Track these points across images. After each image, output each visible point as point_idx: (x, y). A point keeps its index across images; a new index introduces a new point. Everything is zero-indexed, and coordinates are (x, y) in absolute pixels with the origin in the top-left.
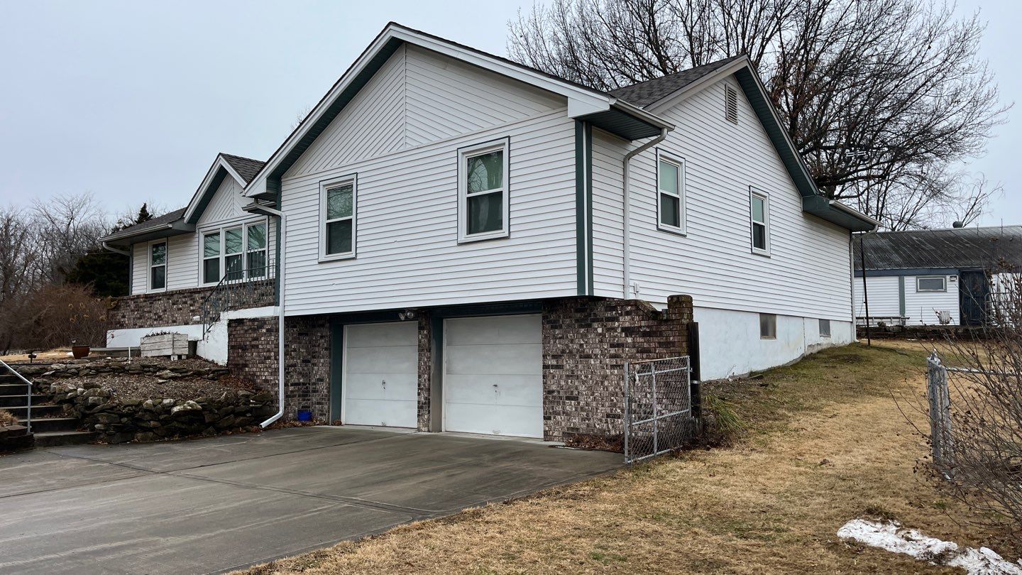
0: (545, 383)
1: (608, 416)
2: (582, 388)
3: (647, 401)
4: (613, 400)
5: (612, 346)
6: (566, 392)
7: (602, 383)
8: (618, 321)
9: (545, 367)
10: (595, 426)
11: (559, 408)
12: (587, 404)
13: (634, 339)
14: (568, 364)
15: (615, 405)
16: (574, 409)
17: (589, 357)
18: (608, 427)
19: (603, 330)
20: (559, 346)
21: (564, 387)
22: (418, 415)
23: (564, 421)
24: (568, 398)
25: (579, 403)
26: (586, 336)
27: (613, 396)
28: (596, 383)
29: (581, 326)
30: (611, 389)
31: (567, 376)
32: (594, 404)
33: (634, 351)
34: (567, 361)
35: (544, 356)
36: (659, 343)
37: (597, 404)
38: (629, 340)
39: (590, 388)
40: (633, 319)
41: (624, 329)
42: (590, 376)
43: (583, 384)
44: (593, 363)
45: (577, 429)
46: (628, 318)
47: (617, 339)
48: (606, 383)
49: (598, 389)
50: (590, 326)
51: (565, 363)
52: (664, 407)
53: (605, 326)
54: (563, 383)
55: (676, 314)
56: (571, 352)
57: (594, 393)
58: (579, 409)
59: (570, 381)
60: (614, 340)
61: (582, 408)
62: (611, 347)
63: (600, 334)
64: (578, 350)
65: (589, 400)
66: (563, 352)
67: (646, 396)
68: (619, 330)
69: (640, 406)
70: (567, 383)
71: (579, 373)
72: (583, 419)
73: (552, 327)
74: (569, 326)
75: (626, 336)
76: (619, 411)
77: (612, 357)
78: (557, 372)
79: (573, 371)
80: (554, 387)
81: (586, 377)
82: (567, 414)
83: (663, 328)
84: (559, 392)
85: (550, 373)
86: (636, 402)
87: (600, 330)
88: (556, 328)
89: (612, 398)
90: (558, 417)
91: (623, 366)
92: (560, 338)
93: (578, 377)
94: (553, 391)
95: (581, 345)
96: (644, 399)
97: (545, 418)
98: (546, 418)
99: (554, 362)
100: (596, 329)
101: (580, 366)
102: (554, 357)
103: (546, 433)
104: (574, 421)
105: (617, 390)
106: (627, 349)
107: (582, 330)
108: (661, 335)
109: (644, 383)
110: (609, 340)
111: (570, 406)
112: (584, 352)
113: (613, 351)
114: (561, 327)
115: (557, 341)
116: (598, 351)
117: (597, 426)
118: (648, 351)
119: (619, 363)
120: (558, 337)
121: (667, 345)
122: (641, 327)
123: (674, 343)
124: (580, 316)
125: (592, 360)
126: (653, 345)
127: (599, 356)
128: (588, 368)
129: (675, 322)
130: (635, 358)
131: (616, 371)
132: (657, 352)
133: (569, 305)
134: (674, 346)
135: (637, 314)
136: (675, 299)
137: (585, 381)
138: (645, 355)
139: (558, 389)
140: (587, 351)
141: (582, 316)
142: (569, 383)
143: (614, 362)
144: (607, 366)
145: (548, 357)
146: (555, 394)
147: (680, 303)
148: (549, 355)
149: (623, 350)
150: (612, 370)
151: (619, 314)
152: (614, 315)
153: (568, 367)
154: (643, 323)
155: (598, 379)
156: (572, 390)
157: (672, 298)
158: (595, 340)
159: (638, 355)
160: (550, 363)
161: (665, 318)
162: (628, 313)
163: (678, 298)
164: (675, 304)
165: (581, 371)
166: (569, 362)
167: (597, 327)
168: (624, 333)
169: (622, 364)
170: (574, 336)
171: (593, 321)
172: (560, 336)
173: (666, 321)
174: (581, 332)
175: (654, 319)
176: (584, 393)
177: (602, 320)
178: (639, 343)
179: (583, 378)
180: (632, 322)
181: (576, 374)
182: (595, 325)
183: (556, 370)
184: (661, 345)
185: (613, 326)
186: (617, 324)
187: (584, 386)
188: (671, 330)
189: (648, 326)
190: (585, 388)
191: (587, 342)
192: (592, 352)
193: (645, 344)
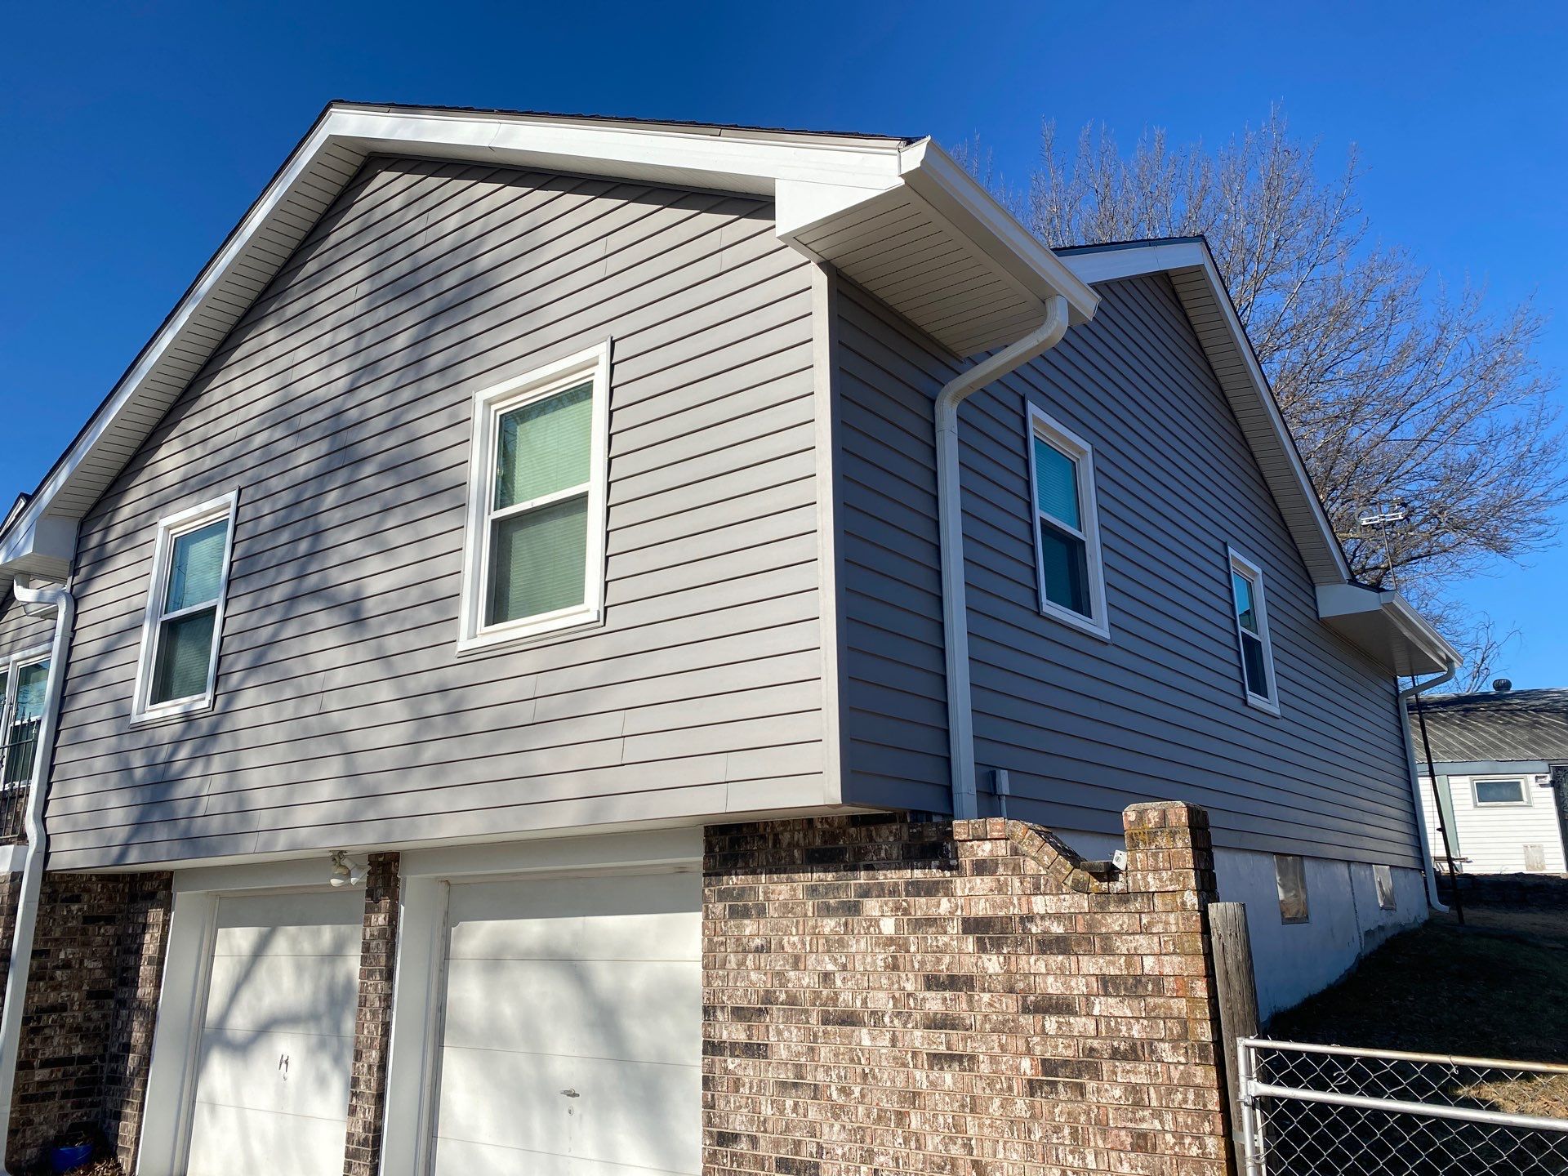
0: (709, 1105)
2: (833, 1134)
5: (932, 983)
6: (777, 1145)
7: (901, 1116)
8: (949, 894)
9: (712, 1048)
13: (1007, 959)
14: (785, 1041)
17: (849, 1019)
19: (898, 926)
20: (754, 976)
21: (771, 1125)
26: (841, 943)
28: (880, 1117)
29: (826, 911)
30: (933, 1143)
31: (783, 1085)
33: (1010, 1004)
34: (779, 1033)
35: (709, 1011)
36: (1102, 978)
38: (993, 964)
39: (857, 1134)
40: (1001, 888)
41: (972, 926)
42: (857, 1090)
43: (836, 1117)
44: (866, 1041)
46: (983, 884)
47: (947, 959)
48: (915, 1121)
50: (853, 909)
51: (773, 1039)
53: (906, 912)
54: (767, 1110)
55: (1156, 870)
56: (792, 1000)
59: (789, 1103)
60: (939, 961)
62: (929, 988)
63: (890, 941)
64: (818, 995)
66: (768, 998)
68: (954, 928)
70: (782, 1112)
71: (821, 1076)
73: (734, 913)
74: (786, 909)
75: (982, 948)
77: (933, 1023)
78: (749, 1070)
79: (799, 1070)
80: (738, 1124)
81: (845, 1091)
83: (1115, 922)
85: (726, 1071)
87: (888, 926)
88: (745, 913)
91: (973, 1058)
92: (759, 950)
93: (816, 1091)
94: (735, 1138)
95: (827, 977)
99: (740, 1034)
100: (874, 922)
101: (824, 1052)
102: (739, 1013)
106: (986, 997)
107: (829, 925)
108: (1108, 951)
109: (1057, 1130)
110: (922, 963)
112: (835, 1001)
113: (935, 1003)
114: (761, 911)
115: (750, 961)
116: (881, 1000)
118: (1061, 1007)
119: (959, 1049)
120: (753, 945)
121: (1132, 986)
122: (1031, 918)
123: (1158, 980)
124: (822, 875)
125: (864, 1031)
126: (1079, 986)
127: (887, 1019)
128: (852, 1060)
129: (1158, 900)
130: (1014, 1031)
131: (948, 1078)
132: (1096, 1012)
133: (786, 838)
134: (1159, 991)
135: (1016, 870)
136: (1153, 816)
137: (842, 1107)
138: (1051, 1023)
139: (753, 1131)
140: (848, 999)
141: (830, 876)
142: (788, 1111)
143: (939, 1041)
144: (915, 1055)
145: (719, 1014)
146: (743, 1146)
147: (1173, 834)
148: (722, 1008)
149: (970, 1000)
150: (935, 1074)
151: (951, 868)
152: (936, 874)
153: (784, 1054)
154: (1040, 904)
155: (885, 1105)
156: (797, 1136)
157: (1141, 814)
158: (874, 962)
159: (1026, 1020)
160: (725, 1037)
161: (1118, 886)
162: (982, 868)
163: (1164, 815)
164: (1152, 835)
165: (828, 1070)
166: (786, 1034)
167: (877, 913)
168: (971, 939)
169: (969, 1051)
170: (804, 944)
171: (866, 893)
172: (758, 942)
173: (1124, 897)
174: (827, 930)
175: (1079, 888)
176: (839, 1152)
177: (894, 892)
178: (1026, 975)
179: (835, 1096)
180: (998, 899)
181: (809, 1079)
182: (872, 906)
183: (744, 1061)
184: (1108, 985)
185: (933, 912)
186: (945, 905)
187: (837, 1127)
188: (1145, 931)
189: (1058, 917)
190: (843, 1136)
191: (844, 968)
192: (865, 1002)
193: (1050, 979)
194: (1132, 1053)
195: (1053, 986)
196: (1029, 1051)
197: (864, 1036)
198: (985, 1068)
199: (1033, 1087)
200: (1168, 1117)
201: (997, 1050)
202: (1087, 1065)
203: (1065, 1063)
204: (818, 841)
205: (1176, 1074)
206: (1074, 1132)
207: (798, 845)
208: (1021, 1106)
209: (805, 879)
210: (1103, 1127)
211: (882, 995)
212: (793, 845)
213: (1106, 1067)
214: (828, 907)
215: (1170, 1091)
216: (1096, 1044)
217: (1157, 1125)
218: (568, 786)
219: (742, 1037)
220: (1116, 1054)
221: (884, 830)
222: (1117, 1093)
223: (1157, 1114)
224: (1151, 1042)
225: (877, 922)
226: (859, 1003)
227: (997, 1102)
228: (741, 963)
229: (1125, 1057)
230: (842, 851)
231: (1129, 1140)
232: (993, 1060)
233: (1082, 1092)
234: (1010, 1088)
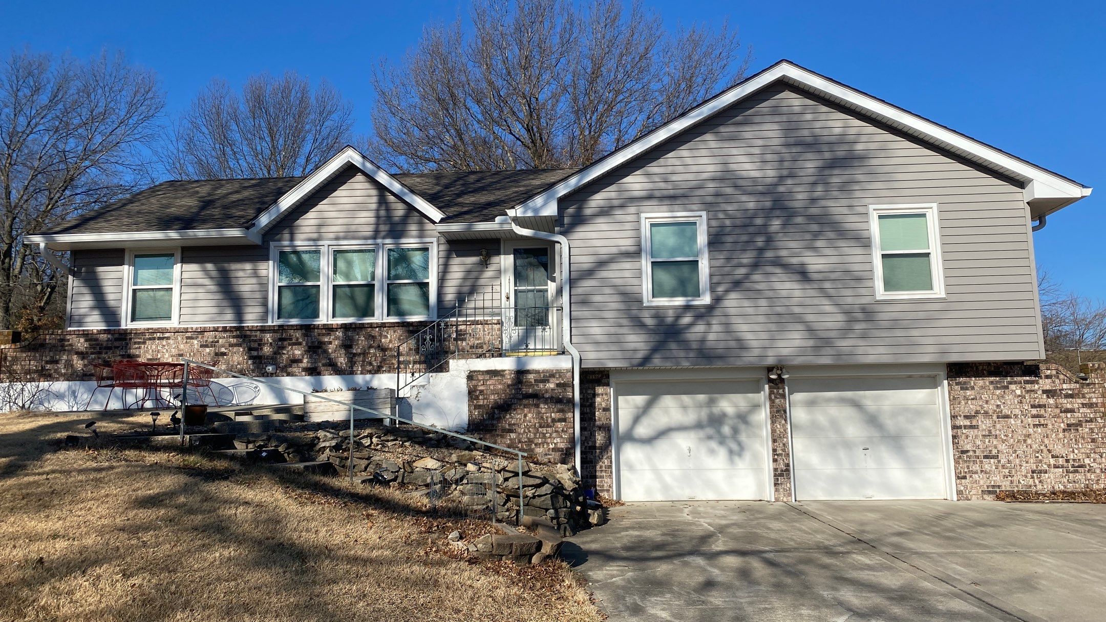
0: (956, 444)
1: (1033, 472)
2: (1002, 447)
3: (1075, 456)
4: (1038, 457)
5: (1033, 406)
6: (983, 452)
7: (1025, 441)
8: (1038, 383)
9: (954, 427)
10: (1019, 482)
11: (976, 467)
12: (1009, 462)
13: (1056, 400)
14: (984, 424)
15: (1041, 461)
16: (994, 467)
17: (1007, 417)
18: (1034, 483)
19: (1022, 392)
20: (971, 406)
21: (981, 447)
22: (775, 484)
23: (983, 478)
24: (986, 457)
25: (999, 462)
26: (1002, 397)
27: (1038, 452)
28: (1018, 442)
29: (997, 388)
30: (1034, 446)
31: (984, 436)
32: (1017, 461)
33: (1058, 411)
34: (982, 422)
35: (953, 417)
36: (1083, 404)
37: (1021, 461)
38: (1051, 401)
39: (1012, 446)
40: (1054, 382)
41: (1044, 392)
42: (1010, 435)
43: (1003, 443)
44: (1013, 422)
45: (999, 487)
46: (1048, 381)
47: (1037, 400)
48: (1029, 441)
49: (1021, 447)
50: (1007, 388)
51: (980, 423)
52: (1092, 460)
53: (1024, 388)
54: (979, 442)
55: (1097, 378)
56: (986, 413)
57: (1016, 451)
58: (1000, 468)
59: (987, 440)
60: (1035, 401)
61: (1003, 466)
62: (1032, 408)
63: (1019, 396)
64: (995, 411)
65: (1011, 458)
66: (977, 412)
67: (1073, 452)
68: (1040, 392)
69: (1067, 461)
70: (984, 443)
71: (998, 432)
72: (1005, 477)
73: (962, 389)
74: (982, 388)
75: (1048, 397)
76: (1045, 466)
77: (1034, 416)
78: (971, 433)
79: (990, 431)
80: (967, 448)
81: (1006, 436)
82: (986, 473)
83: (1086, 391)
84: (975, 452)
85: (963, 433)
86: (1062, 457)
87: (1018, 392)
88: (967, 389)
89: (1037, 455)
90: (975, 476)
91: (1047, 425)
92: (972, 399)
93: (995, 437)
94: (968, 451)
95: (998, 406)
96: (1072, 454)
97: (958, 478)
98: (960, 477)
99: (967, 423)
101: (998, 426)
102: (966, 417)
103: (959, 493)
104: (994, 478)
105: (1042, 447)
106: (1050, 409)
107: (998, 392)
108: (1084, 397)
109: (1071, 440)
110: (1030, 402)
111: (989, 465)
112: (1001, 412)
113: (1034, 411)
114: (973, 388)
115: (969, 402)
116: (1017, 412)
117: (1022, 482)
118: (1072, 411)
119: (1042, 422)
120: (970, 398)
121: (1090, 405)
122: (1063, 390)
123: (1096, 404)
124: (995, 378)
125: (1012, 420)
126: (1076, 406)
127: (1019, 416)
128: (1008, 427)
129: (1097, 386)
130: (1059, 417)
131: (1039, 430)
132: (1081, 412)
133: (981, 368)
134: (1097, 407)
135: (1058, 378)
136: (1097, 366)
137: (1005, 440)
138: (1069, 415)
139: (974, 449)
140: (1006, 411)
141: (997, 379)
142: (987, 443)
143: (1036, 421)
144: (1029, 425)
145: (959, 417)
146: (971, 453)
147: (1102, 370)
148: (960, 416)
149: (1045, 411)
150: (1035, 429)
151: (1038, 377)
152: (1033, 378)
153: (984, 427)
154: (1065, 386)
155: (1019, 438)
156: (990, 449)
157: (1093, 365)
158: (1014, 402)
159: (1063, 415)
160: (962, 424)
161: (1088, 382)
162: (1047, 377)
163: (1099, 365)
164: (1096, 370)
165: (1000, 430)
166: (985, 422)
167: (1014, 389)
168: (1045, 395)
169: (1046, 423)
170: (989, 397)
171: (1011, 383)
172: (972, 397)
173: (1088, 385)
174: (997, 393)
175: (1076, 382)
176: (1005, 451)
177: (1020, 383)
178: (1061, 404)
179: (1003, 437)
180: (1053, 385)
181: (993, 433)
182: (1013, 387)
183: (969, 430)
184: (1084, 405)
185: (1033, 388)
186: (1037, 386)
187: (1004, 445)
188: (1094, 392)
189: (1070, 389)
190: (1006, 447)
191: (1004, 403)
192: (1011, 412)
193: (1068, 404)
194: (1091, 421)
195: (1069, 406)
196: (1063, 422)
197: (1012, 421)
198: (1050, 427)
199: (1064, 430)
200: (1100, 434)
201: (1054, 422)
202: (1079, 424)
203: (1073, 424)
204: (993, 369)
205: (1102, 425)
206: (1076, 440)
207: (985, 370)
208: (1061, 435)
209: (988, 380)
210: (1083, 438)
211: (1017, 410)
212: (983, 370)
213: (1084, 424)
214: (997, 387)
215: (1101, 428)
216: (1081, 419)
217: (1097, 436)
218: (931, 349)
219: (969, 424)
220: (1087, 421)
221: (1016, 367)
222: (1087, 430)
223: (1097, 434)
224: (1095, 418)
225: (1015, 391)
226: (1009, 412)
227: (1054, 435)
228: (966, 403)
229: (1089, 422)
230: (1002, 372)
231: (1090, 441)
232: (1053, 425)
233: (1077, 430)
234: (1058, 431)
